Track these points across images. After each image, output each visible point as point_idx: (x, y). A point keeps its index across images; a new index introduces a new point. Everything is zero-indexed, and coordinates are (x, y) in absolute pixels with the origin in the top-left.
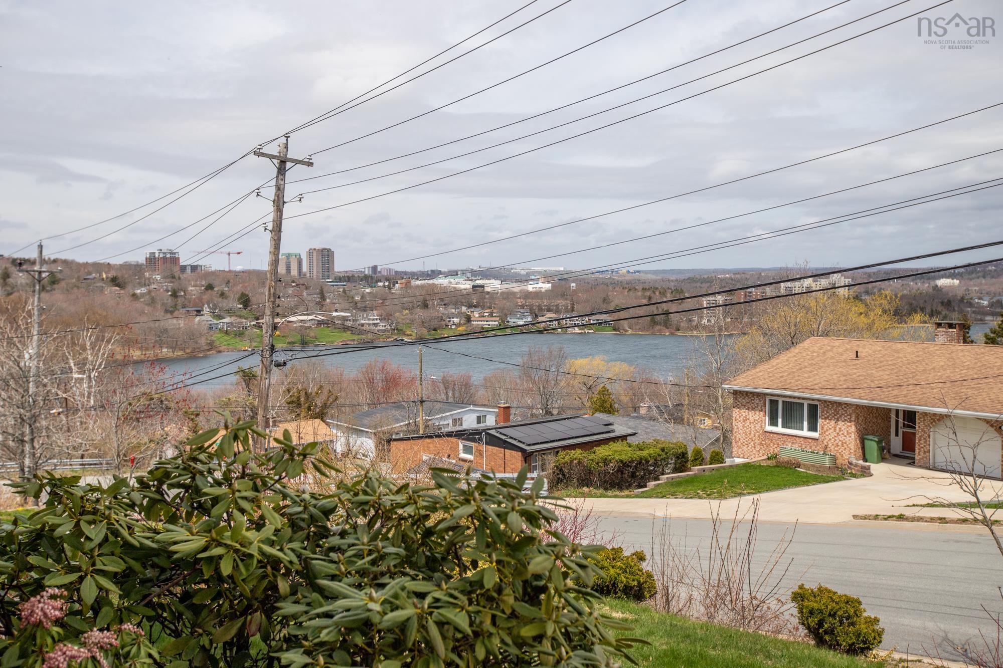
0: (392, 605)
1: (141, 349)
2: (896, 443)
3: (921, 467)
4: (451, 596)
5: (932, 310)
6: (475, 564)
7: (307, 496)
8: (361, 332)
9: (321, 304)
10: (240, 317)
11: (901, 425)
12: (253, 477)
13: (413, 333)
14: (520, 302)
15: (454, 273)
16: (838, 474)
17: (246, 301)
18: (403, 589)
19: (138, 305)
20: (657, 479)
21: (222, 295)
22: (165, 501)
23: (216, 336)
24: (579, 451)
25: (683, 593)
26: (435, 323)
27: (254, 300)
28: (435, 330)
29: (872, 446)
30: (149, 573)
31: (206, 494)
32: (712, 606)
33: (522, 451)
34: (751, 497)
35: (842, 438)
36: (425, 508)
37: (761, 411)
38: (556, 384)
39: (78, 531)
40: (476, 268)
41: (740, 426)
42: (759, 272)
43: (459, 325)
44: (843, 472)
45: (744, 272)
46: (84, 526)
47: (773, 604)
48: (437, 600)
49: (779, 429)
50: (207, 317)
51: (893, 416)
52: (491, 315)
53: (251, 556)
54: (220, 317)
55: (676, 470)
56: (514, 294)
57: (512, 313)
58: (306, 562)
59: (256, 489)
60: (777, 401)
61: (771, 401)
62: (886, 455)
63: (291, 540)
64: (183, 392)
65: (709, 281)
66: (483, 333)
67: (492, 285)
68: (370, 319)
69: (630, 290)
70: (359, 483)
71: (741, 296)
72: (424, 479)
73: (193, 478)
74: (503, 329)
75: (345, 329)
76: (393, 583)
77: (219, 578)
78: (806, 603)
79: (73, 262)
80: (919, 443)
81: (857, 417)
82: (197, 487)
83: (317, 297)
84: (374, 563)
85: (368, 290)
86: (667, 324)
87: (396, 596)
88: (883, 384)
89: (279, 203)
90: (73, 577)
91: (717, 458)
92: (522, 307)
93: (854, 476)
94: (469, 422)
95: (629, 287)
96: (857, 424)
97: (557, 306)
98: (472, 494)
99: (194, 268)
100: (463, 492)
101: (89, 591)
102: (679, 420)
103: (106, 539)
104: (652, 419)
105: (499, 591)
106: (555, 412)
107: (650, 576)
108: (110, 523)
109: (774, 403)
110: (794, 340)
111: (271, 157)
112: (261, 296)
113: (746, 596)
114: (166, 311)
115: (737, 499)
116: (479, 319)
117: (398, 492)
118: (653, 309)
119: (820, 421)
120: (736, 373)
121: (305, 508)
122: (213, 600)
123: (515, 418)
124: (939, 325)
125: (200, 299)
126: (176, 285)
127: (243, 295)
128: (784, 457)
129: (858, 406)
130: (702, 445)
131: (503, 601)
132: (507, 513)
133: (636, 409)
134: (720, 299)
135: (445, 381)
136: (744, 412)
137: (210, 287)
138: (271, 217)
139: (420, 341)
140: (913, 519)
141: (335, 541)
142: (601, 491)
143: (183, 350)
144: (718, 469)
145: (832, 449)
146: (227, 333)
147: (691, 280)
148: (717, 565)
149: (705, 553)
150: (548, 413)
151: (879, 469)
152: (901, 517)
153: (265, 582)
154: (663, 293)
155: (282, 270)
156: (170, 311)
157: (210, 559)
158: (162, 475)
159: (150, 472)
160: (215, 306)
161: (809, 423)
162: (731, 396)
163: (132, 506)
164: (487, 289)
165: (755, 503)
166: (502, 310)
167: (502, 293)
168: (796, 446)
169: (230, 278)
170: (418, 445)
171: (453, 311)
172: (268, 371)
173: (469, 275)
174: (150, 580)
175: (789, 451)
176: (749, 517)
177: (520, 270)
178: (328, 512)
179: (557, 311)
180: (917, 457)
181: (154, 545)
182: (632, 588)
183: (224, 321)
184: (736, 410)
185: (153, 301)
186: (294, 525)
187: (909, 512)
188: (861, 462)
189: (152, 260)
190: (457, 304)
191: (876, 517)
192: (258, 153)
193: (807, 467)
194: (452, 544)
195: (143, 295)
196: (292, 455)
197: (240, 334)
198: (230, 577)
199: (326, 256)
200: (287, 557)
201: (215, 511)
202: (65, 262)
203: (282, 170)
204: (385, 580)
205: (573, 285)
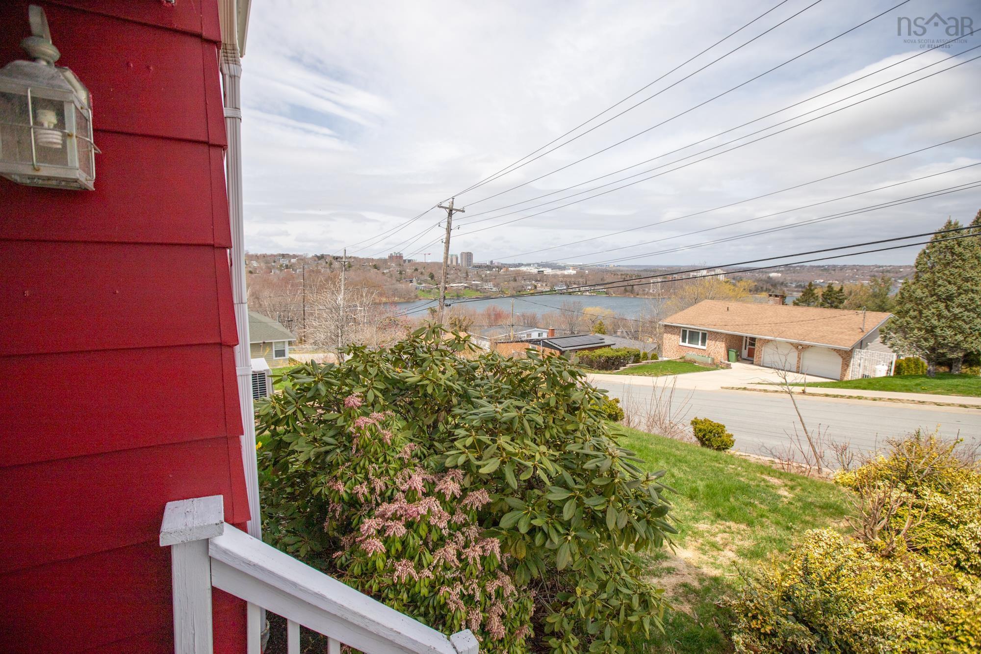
0: (505, 410)
1: (386, 297)
2: (745, 353)
3: (756, 365)
4: (534, 408)
5: (767, 288)
6: (543, 396)
7: (465, 361)
8: (484, 292)
9: (466, 277)
10: (430, 284)
11: (748, 344)
12: (441, 351)
13: (509, 292)
14: (561, 279)
15: (529, 265)
16: (715, 367)
17: (432, 277)
18: (512, 404)
19: (385, 277)
20: (625, 366)
21: (422, 273)
22: (402, 359)
23: (419, 293)
24: (587, 351)
25: (636, 419)
26: (520, 289)
27: (435, 276)
28: (519, 292)
29: (733, 354)
30: (396, 391)
31: (420, 357)
32: (650, 426)
33: (560, 350)
34: (673, 376)
35: (718, 349)
36: (521, 368)
37: (678, 335)
38: (577, 319)
39: (366, 371)
40: (539, 262)
41: (667, 342)
42: (680, 267)
43: (531, 289)
44: (717, 366)
45: (672, 267)
46: (368, 368)
47: (681, 427)
48: (528, 410)
49: (687, 344)
50: (415, 283)
51: (745, 339)
52: (546, 285)
53: (441, 385)
54: (421, 284)
55: (634, 362)
56: (558, 275)
57: (556, 285)
58: (465, 391)
59: (442, 356)
60: (686, 330)
61: (683, 331)
62: (739, 358)
63: (458, 380)
64: (404, 317)
65: (655, 271)
66: (542, 293)
67: (548, 271)
68: (489, 286)
69: (615, 275)
70: (489, 355)
71: (670, 277)
72: (524, 355)
73: (414, 350)
74: (552, 292)
75: (477, 290)
76: (506, 402)
77: (425, 395)
78: (698, 426)
80: (756, 353)
81: (726, 340)
82: (416, 354)
83: (464, 275)
84: (496, 392)
85: (488, 272)
86: (632, 291)
87: (508, 407)
88: (740, 323)
89: (449, 230)
90: (365, 389)
91: (655, 357)
92: (562, 282)
93: (723, 368)
94: (535, 336)
95: (614, 273)
96: (726, 342)
97: (579, 281)
98: (545, 362)
99: (409, 261)
100: (540, 361)
101: (371, 397)
102: (636, 338)
103: (377, 374)
104: (624, 337)
105: (557, 408)
106: (576, 332)
107: (621, 410)
108: (379, 367)
109: (684, 332)
110: (696, 301)
111: (445, 208)
112: (440, 274)
113: (668, 422)
114: (397, 280)
115: (665, 377)
116: (540, 287)
117: (508, 361)
118: (625, 283)
119: (707, 341)
120: (667, 316)
121: (465, 366)
122: (423, 405)
123: (557, 335)
124: (770, 295)
125: (412, 275)
126: (401, 269)
127: (431, 273)
128: (688, 357)
129: (727, 334)
130: (647, 351)
131: (559, 413)
132: (562, 372)
133: (615, 332)
134: (659, 280)
135: (523, 316)
136: (669, 335)
137: (416, 270)
138: (445, 236)
139: (512, 296)
140: (751, 390)
141: (478, 381)
142: (597, 370)
143: (404, 298)
144: (655, 363)
145: (712, 355)
146: (423, 291)
147: (646, 270)
148: (654, 408)
149: (649, 402)
150: (572, 333)
151: (736, 365)
152: (745, 389)
153: (447, 398)
154: (631, 276)
155: (449, 262)
156: (399, 280)
157: (423, 386)
158: (401, 348)
159: (395, 346)
160: (419, 278)
161: (702, 342)
162: (663, 328)
163: (388, 360)
164: (545, 273)
165: (675, 379)
166: (552, 283)
167: (552, 275)
168: (694, 353)
169: (425, 265)
170: (510, 346)
171: (528, 283)
172: (442, 308)
173: (536, 265)
174: (396, 394)
175: (691, 355)
176: (671, 386)
177: (561, 263)
178: (475, 368)
179: (578, 284)
180: (755, 360)
181: (398, 378)
182: (612, 415)
183: (422, 286)
184: (665, 334)
185: (391, 276)
186: (459, 373)
187: (749, 387)
188: (727, 362)
189: (391, 257)
190: (530, 280)
191: (733, 388)
192: (440, 207)
193: (699, 363)
194: (534, 385)
195: (387, 273)
196: (459, 341)
197: (429, 292)
198: (431, 395)
199: (469, 256)
200: (456, 387)
201: (425, 365)
202: (355, 258)
203: (450, 214)
204: (502, 400)
205: (587, 272)
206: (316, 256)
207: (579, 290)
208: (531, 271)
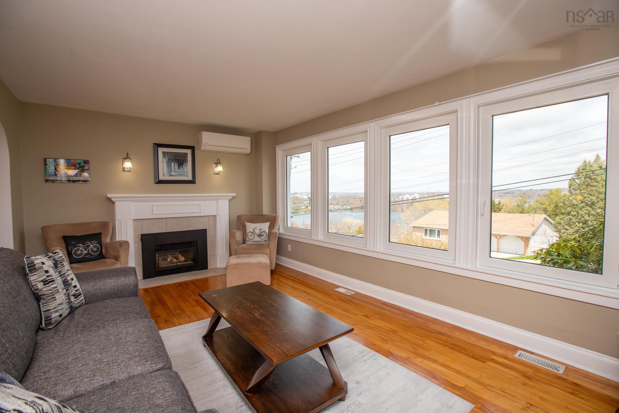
37: (422, 232)
43: (304, 209)
49: (428, 237)
60: (427, 229)
61: (425, 229)
69: (355, 198)
119: (441, 235)
136: (416, 233)
161: (438, 236)
162: (412, 228)
205: (338, 197)
207: (334, 208)
208: (303, 197)
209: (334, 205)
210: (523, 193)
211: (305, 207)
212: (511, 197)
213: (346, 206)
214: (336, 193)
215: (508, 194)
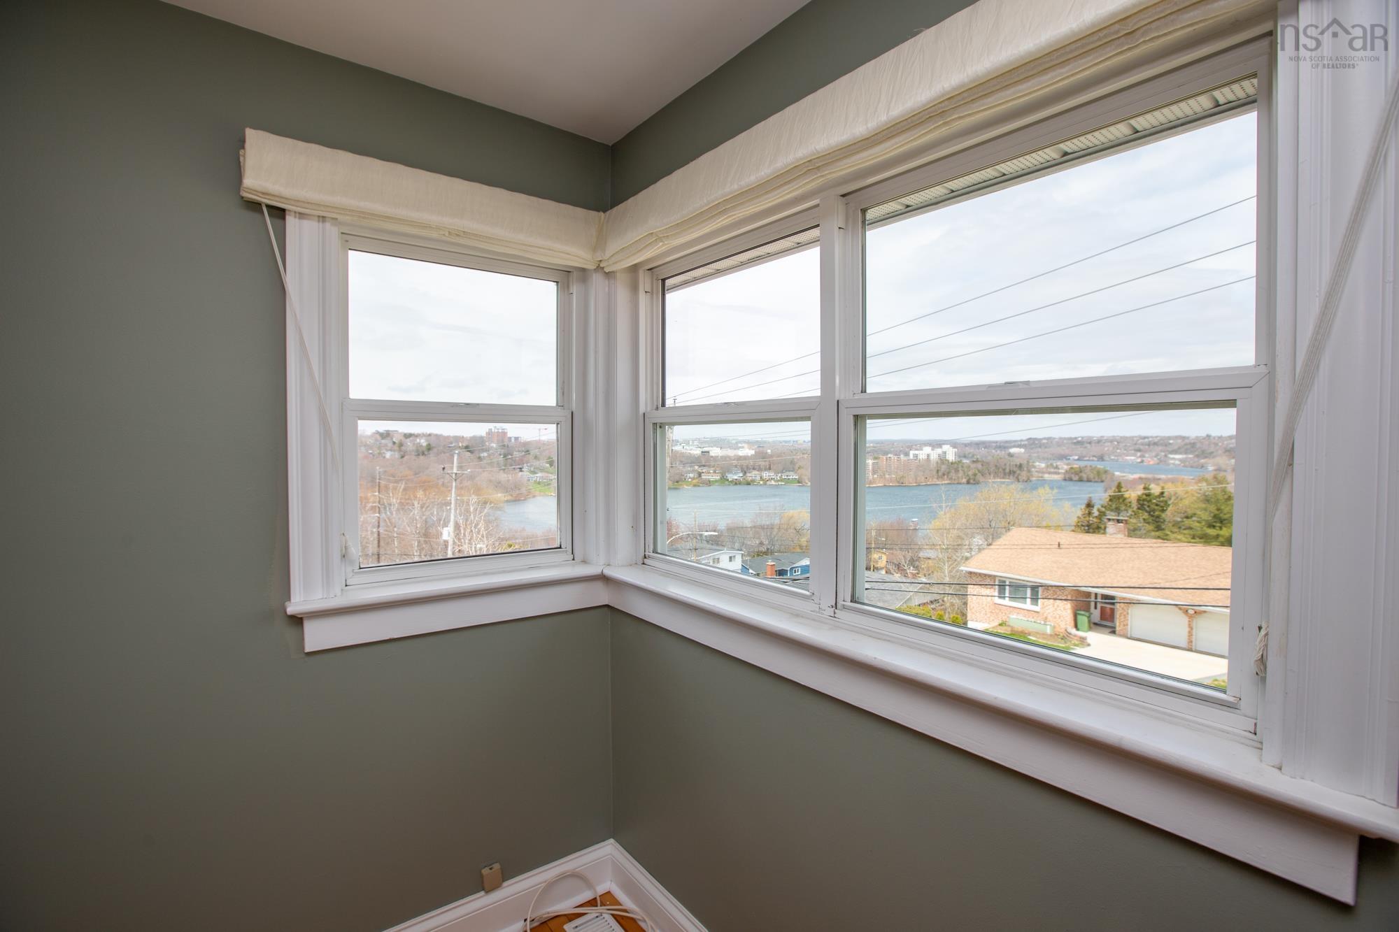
2: (1096, 615)
5: (1010, 471)
10: (548, 472)
14: (734, 463)
15: (688, 443)
17: (552, 462)
19: (482, 464)
21: (536, 458)
23: (533, 486)
26: (677, 478)
28: (677, 482)
29: (1083, 620)
35: (1059, 612)
37: (993, 588)
40: (704, 439)
41: (974, 598)
43: (693, 479)
49: (1007, 602)
50: (526, 472)
51: (1093, 597)
52: (715, 472)
54: (534, 473)
56: (729, 457)
57: (730, 471)
60: (1005, 581)
61: (1000, 581)
62: (1093, 625)
66: (709, 483)
67: (715, 452)
74: (724, 481)
79: (441, 436)
80: (1118, 618)
81: (1073, 598)
92: (736, 466)
93: (1076, 645)
96: (1072, 603)
97: (759, 466)
99: (517, 439)
109: (1002, 583)
114: (500, 469)
116: (707, 474)
119: (1041, 599)
125: (522, 460)
126: (506, 451)
127: (550, 458)
129: (1072, 591)
136: (978, 589)
137: (528, 452)
143: (512, 494)
145: (1051, 620)
146: (539, 483)
156: (503, 468)
160: (532, 465)
161: (1032, 600)
162: (968, 576)
164: (712, 454)
166: (722, 468)
167: (722, 457)
168: (1021, 616)
169: (540, 445)
171: (689, 469)
175: (1015, 620)
180: (1117, 629)
183: (537, 475)
184: (971, 587)
185: (492, 461)
190: (692, 464)
195: (485, 457)
197: (548, 485)
205: (769, 451)
206: (378, 432)
207: (761, 478)
208: (692, 452)
209: (760, 470)
210: (1190, 444)
211: (696, 476)
212: (1163, 454)
213: (788, 473)
214: (765, 442)
215: (1156, 447)
